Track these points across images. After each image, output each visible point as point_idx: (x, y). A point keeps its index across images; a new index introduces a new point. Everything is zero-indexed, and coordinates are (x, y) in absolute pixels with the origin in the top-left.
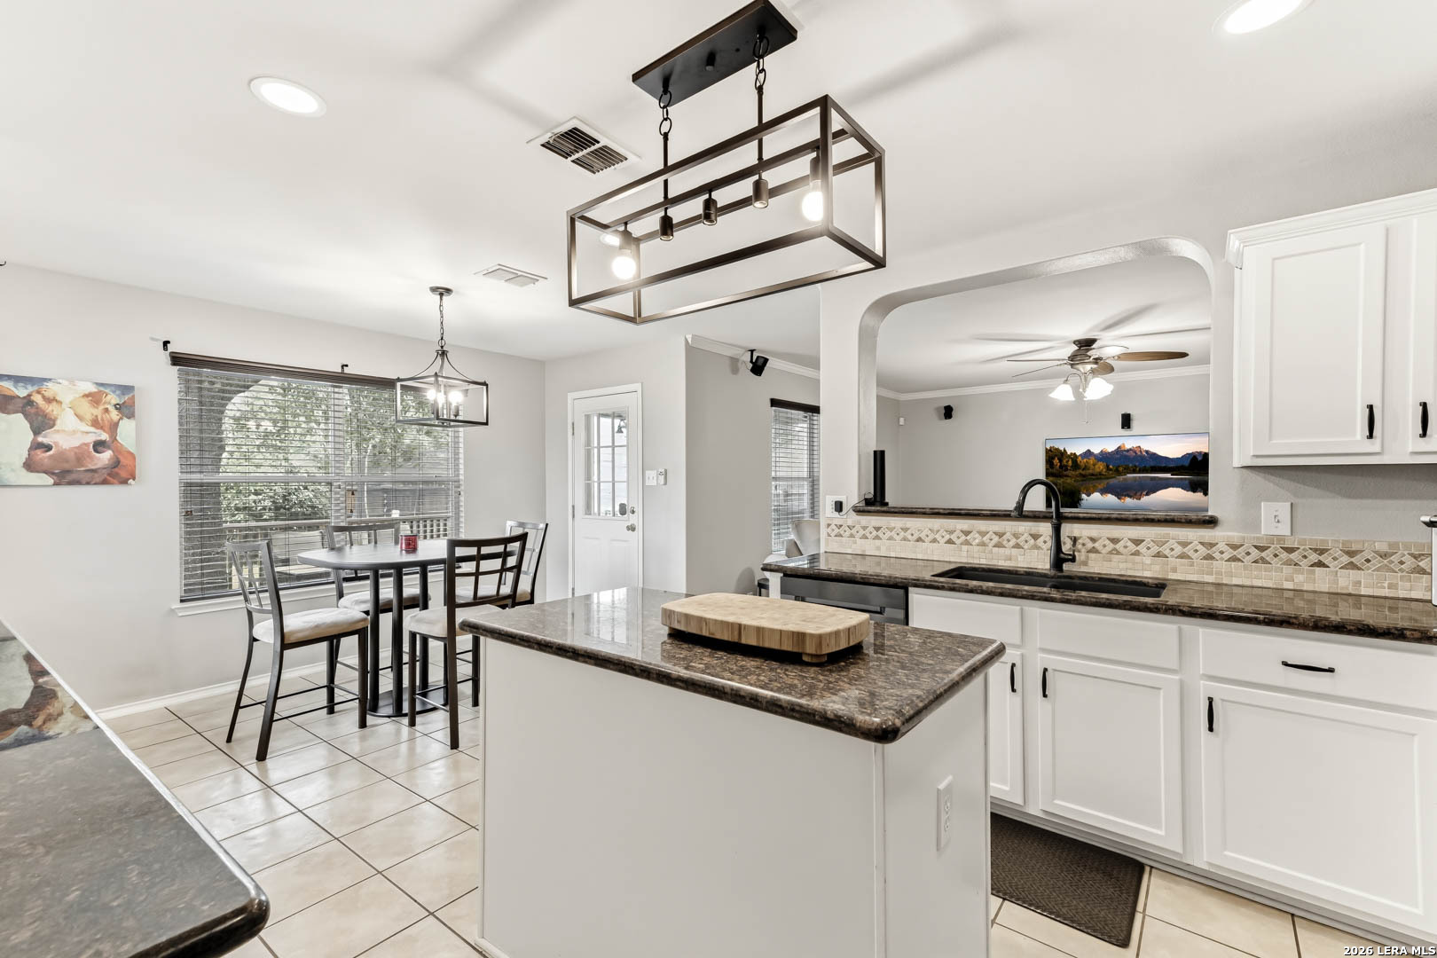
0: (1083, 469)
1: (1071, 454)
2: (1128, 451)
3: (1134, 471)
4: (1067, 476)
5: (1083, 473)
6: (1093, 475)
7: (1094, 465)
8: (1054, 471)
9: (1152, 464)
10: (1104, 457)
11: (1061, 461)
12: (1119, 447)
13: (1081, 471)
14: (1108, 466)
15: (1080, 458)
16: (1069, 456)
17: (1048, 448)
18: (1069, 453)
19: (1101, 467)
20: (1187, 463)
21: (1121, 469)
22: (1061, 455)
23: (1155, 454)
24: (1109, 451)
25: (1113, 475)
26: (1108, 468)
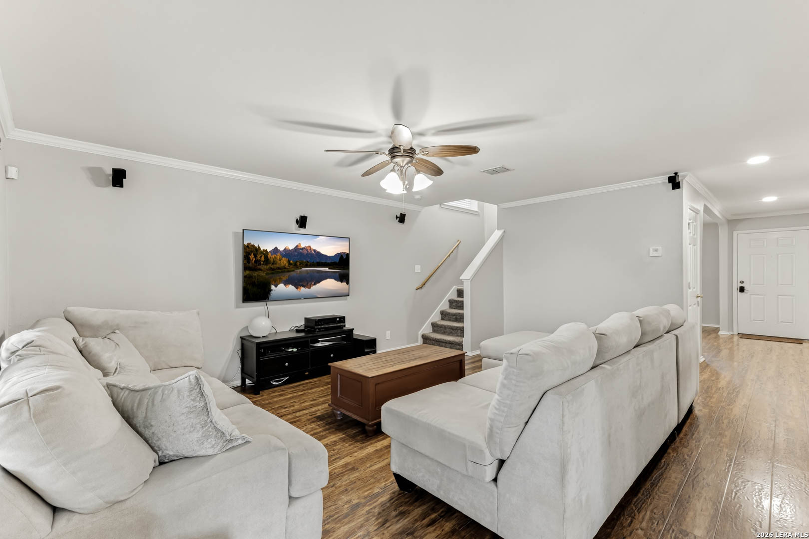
0: (273, 264)
1: (264, 250)
2: (302, 249)
3: (307, 266)
4: (260, 270)
5: (272, 267)
6: (279, 268)
7: (280, 260)
8: (250, 265)
9: (317, 260)
10: (287, 253)
11: (255, 256)
12: (297, 246)
13: (270, 265)
14: (289, 261)
15: (270, 254)
16: (262, 253)
17: (245, 244)
18: (262, 250)
19: (284, 262)
20: (336, 260)
21: (298, 264)
22: (256, 250)
23: (319, 253)
24: (291, 249)
25: (293, 269)
26: (290, 264)
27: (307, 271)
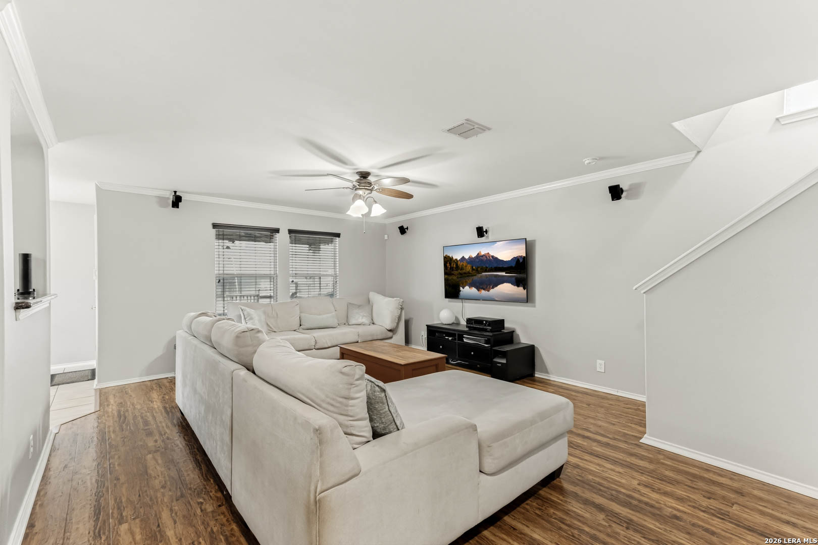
1: (455, 259)
2: (482, 256)
3: (486, 271)
4: (453, 274)
5: (461, 272)
6: (465, 273)
7: (466, 267)
8: (448, 271)
9: (495, 265)
10: (471, 261)
11: (450, 264)
12: (478, 254)
13: (459, 271)
14: (472, 267)
15: (459, 262)
16: (454, 261)
17: (445, 256)
19: (469, 268)
20: (513, 265)
21: (479, 269)
22: (451, 260)
23: (497, 258)
24: (473, 257)
25: (475, 274)
26: (473, 269)
27: (486, 275)
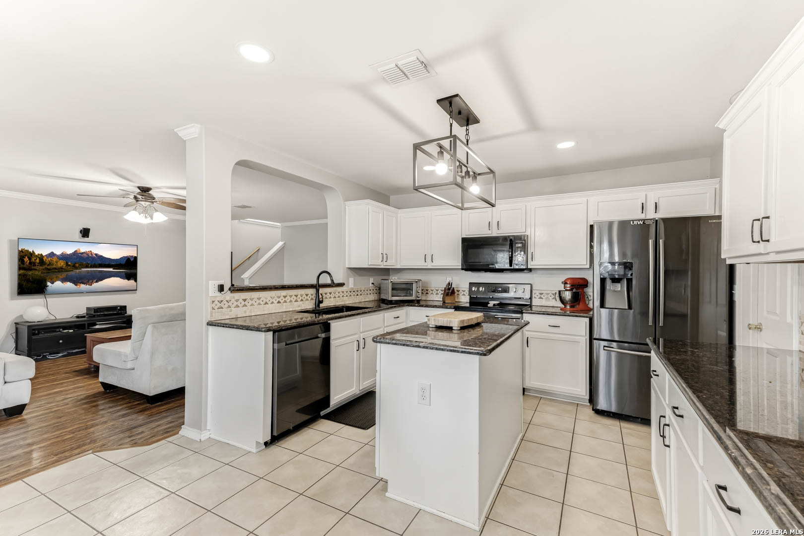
0: (48, 265)
1: (39, 254)
2: (82, 253)
3: (87, 267)
4: (34, 270)
5: (48, 267)
6: (56, 269)
7: (57, 262)
8: (25, 266)
9: (100, 262)
10: (64, 257)
11: (30, 259)
12: (76, 251)
13: (46, 266)
14: (67, 263)
15: (45, 257)
16: (37, 256)
17: (20, 249)
18: (36, 254)
19: (62, 264)
20: (124, 262)
21: (77, 265)
22: (31, 255)
23: (102, 256)
24: (68, 253)
25: (72, 269)
26: (67, 265)
27: (88, 272)
